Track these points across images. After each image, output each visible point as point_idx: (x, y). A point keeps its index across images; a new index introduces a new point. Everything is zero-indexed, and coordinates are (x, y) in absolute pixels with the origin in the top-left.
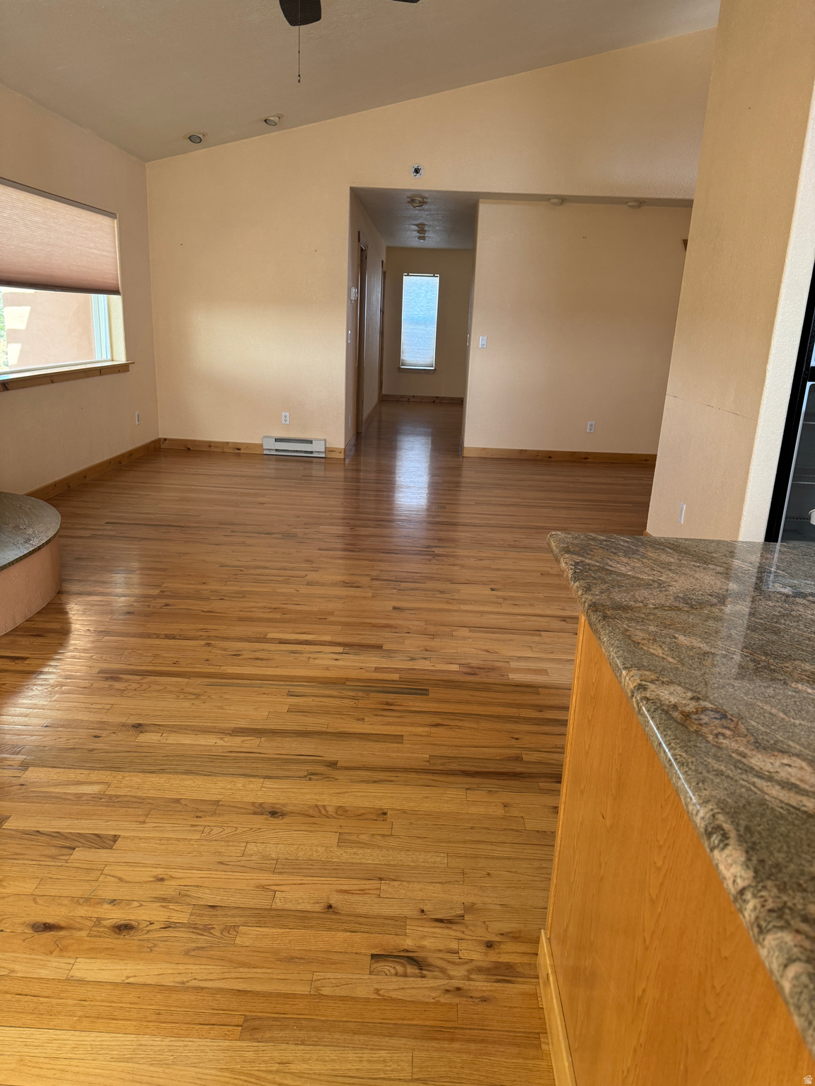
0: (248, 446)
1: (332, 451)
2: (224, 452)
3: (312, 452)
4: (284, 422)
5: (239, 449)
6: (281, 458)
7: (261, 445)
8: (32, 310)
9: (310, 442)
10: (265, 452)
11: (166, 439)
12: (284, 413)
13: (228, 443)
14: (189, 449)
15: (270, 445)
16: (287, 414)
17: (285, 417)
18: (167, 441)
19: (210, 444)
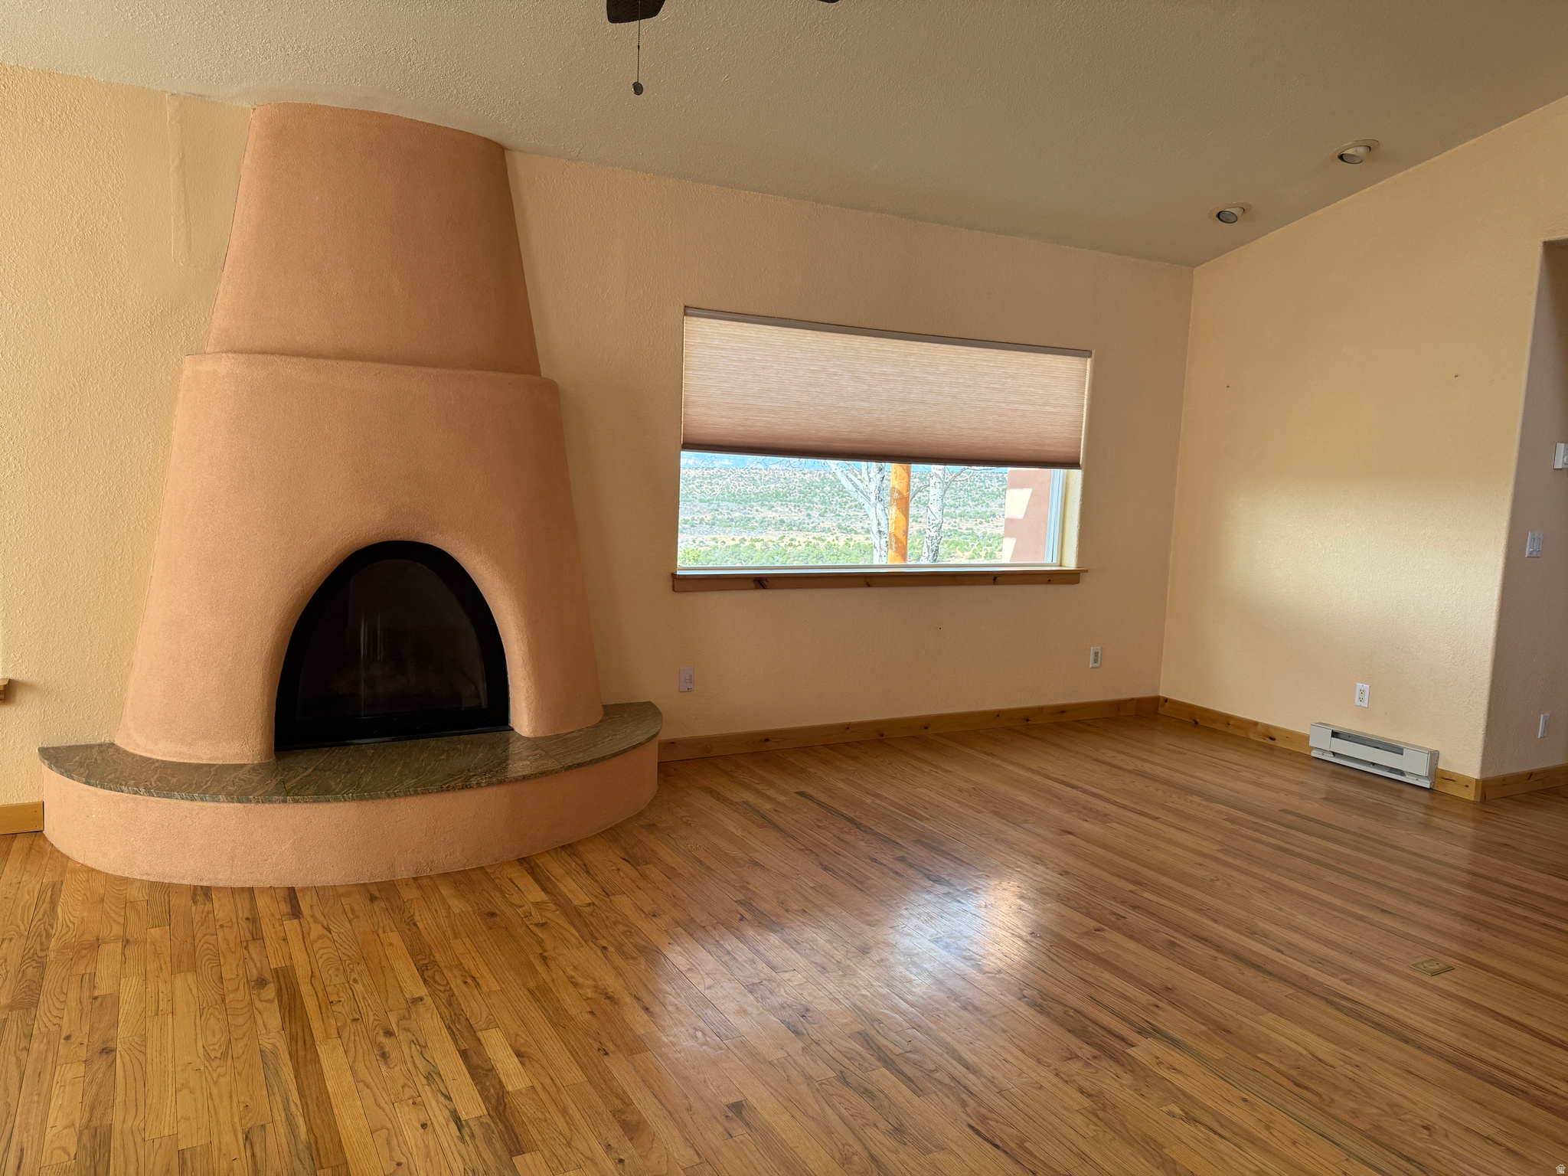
0: (1289, 735)
1: (1448, 778)
2: (1248, 740)
3: (1402, 773)
4: (1357, 702)
5: (1272, 739)
6: (1338, 770)
7: (1306, 738)
8: (1033, 495)
9: (1398, 750)
10: (1314, 754)
11: (1166, 700)
12: (1359, 685)
13: (1256, 724)
14: (1197, 723)
15: (1322, 744)
16: (1366, 687)
17: (1362, 692)
18: (1167, 703)
19: (1228, 720)
